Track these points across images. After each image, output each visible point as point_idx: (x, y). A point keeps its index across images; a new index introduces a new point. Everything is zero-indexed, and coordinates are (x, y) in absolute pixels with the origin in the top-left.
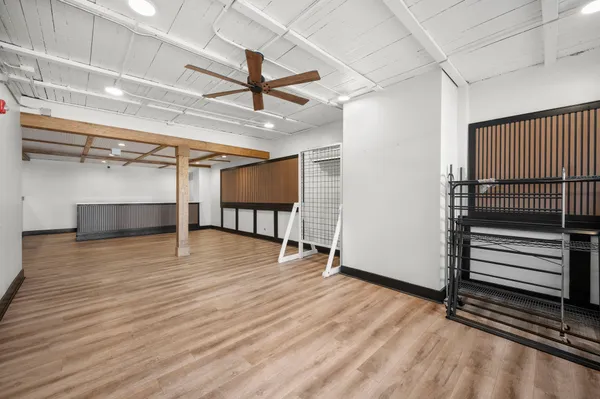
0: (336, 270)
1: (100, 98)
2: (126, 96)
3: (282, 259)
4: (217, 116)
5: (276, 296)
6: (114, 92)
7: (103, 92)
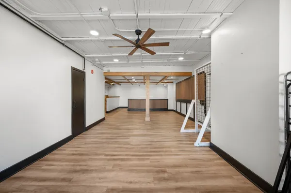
0: (207, 144)
1: (113, 64)
2: (120, 61)
3: (183, 130)
4: (158, 60)
5: (158, 146)
6: (116, 61)
7: (113, 61)
